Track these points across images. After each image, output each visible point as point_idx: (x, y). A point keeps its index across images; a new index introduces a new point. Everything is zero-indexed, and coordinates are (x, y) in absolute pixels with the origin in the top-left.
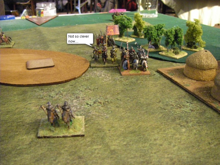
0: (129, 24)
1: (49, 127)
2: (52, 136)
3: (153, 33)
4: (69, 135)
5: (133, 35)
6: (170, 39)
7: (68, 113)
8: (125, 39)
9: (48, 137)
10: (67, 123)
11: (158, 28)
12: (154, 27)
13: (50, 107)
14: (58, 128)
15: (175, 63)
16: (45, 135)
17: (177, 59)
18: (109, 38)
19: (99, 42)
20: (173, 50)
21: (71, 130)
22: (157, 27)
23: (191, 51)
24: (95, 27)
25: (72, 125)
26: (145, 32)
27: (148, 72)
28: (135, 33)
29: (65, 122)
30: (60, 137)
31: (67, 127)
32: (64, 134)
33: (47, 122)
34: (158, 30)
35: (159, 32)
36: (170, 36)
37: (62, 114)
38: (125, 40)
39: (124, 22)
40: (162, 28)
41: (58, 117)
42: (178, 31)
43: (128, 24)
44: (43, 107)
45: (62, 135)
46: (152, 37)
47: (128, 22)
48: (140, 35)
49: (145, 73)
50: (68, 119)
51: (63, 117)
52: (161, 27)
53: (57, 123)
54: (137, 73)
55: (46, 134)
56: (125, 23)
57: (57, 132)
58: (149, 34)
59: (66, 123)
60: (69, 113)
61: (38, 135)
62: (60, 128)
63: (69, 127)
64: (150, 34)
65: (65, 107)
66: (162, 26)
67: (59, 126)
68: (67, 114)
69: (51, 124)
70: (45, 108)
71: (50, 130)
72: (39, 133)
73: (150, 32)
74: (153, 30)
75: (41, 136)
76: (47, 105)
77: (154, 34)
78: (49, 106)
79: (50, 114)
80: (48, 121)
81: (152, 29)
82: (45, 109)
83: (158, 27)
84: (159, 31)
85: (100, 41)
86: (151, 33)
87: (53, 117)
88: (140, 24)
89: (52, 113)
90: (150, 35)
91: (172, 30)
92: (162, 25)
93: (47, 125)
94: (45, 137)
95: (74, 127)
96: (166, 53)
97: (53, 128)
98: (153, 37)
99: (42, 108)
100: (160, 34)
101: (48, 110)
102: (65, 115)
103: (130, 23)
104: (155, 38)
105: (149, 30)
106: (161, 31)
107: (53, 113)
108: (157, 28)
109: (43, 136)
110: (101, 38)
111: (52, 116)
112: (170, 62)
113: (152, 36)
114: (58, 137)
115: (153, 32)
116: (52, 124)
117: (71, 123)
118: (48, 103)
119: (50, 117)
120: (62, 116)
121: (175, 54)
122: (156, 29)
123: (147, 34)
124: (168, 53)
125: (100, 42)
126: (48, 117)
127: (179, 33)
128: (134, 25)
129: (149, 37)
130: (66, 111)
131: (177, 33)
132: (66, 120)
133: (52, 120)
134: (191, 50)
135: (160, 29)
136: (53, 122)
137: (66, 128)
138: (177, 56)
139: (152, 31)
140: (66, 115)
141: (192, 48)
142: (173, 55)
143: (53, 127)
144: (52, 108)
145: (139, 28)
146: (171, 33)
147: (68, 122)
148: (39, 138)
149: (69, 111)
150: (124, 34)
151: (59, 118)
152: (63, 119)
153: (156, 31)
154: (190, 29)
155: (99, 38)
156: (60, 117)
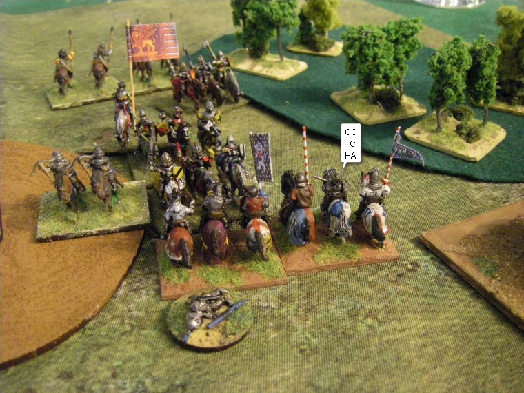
0: (286, 12)
1: (63, 213)
2: (72, 234)
3: (383, 57)
4: (112, 228)
5: (295, 45)
6: (450, 85)
7: (105, 174)
8: (270, 66)
9: (62, 238)
10: (104, 200)
11: (399, 35)
12: (384, 30)
13: (60, 163)
14: (85, 214)
15: (472, 185)
16: (55, 234)
17: (475, 162)
18: (218, 72)
19: (183, 93)
20: (455, 117)
21: (116, 216)
22: (393, 32)
23: (510, 113)
24: (164, 9)
25: (117, 203)
26: (352, 53)
27: (390, 248)
28: (305, 39)
29: (100, 198)
30: (92, 235)
31: (107, 208)
32: (100, 226)
33: (56, 202)
34: (396, 42)
35: (402, 49)
36: (455, 78)
37: (91, 178)
38: (272, 70)
39: (267, 9)
40: (412, 34)
41: (83, 187)
42: (484, 55)
43: (281, 13)
44: (42, 165)
45: (95, 230)
46: (378, 71)
47: (282, 8)
48: (322, 46)
49: (380, 253)
50: (106, 189)
51: (95, 185)
52: (410, 31)
53: (81, 200)
54: (348, 261)
55: (56, 231)
56: (271, 10)
57: (83, 222)
58: (367, 60)
59: (102, 201)
60: (108, 176)
61: (39, 236)
62: (90, 213)
63: (110, 207)
64: (371, 59)
65: (96, 160)
66: (412, 28)
67: (85, 208)
68: (104, 178)
69: (66, 206)
70: (48, 167)
71: (66, 219)
72: (38, 230)
73: (370, 52)
74: (382, 45)
75: (44, 237)
76: (53, 159)
77: (384, 61)
78: (56, 161)
79: (62, 181)
80: (58, 200)
81: (378, 42)
82: (48, 170)
83: (397, 32)
84: (400, 46)
85: (183, 88)
86: (375, 57)
87: (69, 187)
88: (323, 7)
89: (66, 178)
90: (368, 63)
91: (460, 54)
92: (411, 24)
93: (57, 208)
94: (55, 238)
95: (124, 208)
96: (434, 137)
97: (72, 216)
98: (382, 70)
99: (40, 168)
100: (402, 56)
101: (55, 170)
102: (98, 180)
103: (291, 11)
104: (388, 72)
105: (366, 43)
106: (407, 47)
107: (70, 178)
108: (394, 38)
109: (49, 236)
110: (186, 78)
111: (66, 186)
112: (456, 180)
113: (377, 67)
114: (86, 235)
115: (380, 52)
116: (69, 205)
117: (115, 199)
118: (54, 154)
119: (63, 189)
120: (92, 184)
121: (468, 142)
122: (391, 41)
123: (358, 59)
124: (440, 134)
125: (185, 91)
126: (58, 188)
127: (487, 62)
128: (302, 10)
129: (368, 71)
130: (101, 169)
131: (479, 63)
132: (101, 192)
133: (67, 196)
134: (511, 109)
135: (404, 39)
136: (72, 200)
137: (104, 211)
138: (474, 148)
139: (375, 48)
140: (101, 179)
141: (514, 105)
142: (462, 147)
143: (72, 213)
144: (65, 166)
145: (319, 22)
146: (458, 63)
147: (108, 196)
148: (41, 241)
149: (108, 171)
150: (268, 46)
151: (85, 189)
152: (95, 192)
153: (389, 49)
154: (512, 36)
155: (182, 78)
156: (86, 187)
